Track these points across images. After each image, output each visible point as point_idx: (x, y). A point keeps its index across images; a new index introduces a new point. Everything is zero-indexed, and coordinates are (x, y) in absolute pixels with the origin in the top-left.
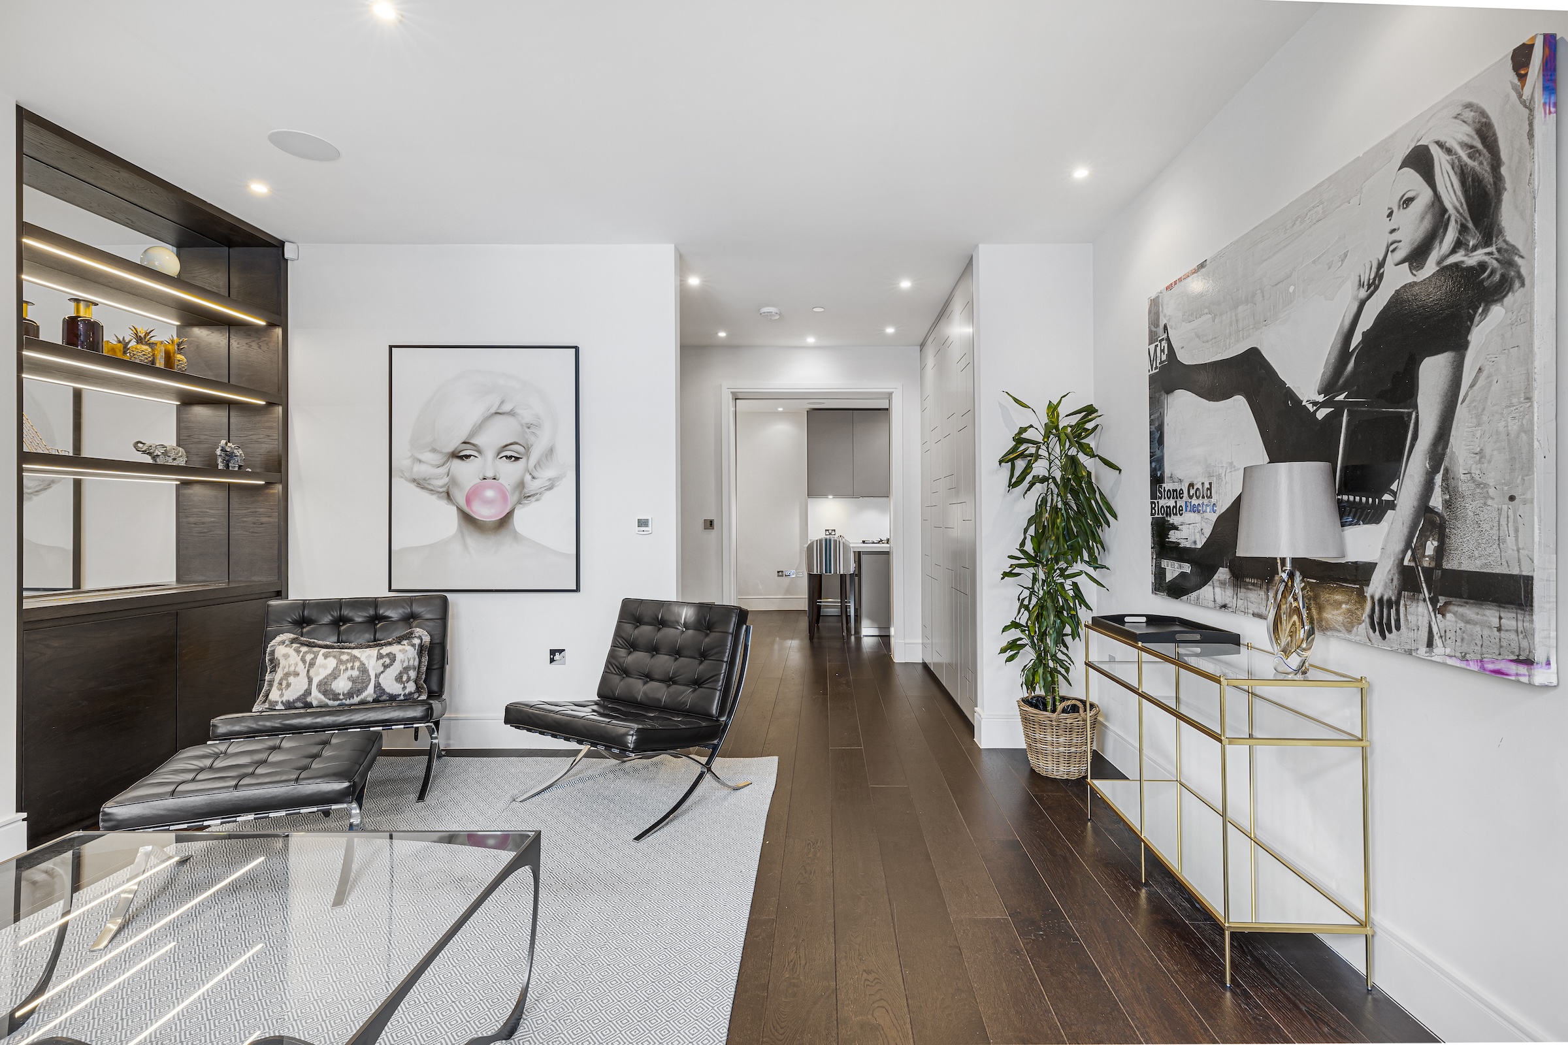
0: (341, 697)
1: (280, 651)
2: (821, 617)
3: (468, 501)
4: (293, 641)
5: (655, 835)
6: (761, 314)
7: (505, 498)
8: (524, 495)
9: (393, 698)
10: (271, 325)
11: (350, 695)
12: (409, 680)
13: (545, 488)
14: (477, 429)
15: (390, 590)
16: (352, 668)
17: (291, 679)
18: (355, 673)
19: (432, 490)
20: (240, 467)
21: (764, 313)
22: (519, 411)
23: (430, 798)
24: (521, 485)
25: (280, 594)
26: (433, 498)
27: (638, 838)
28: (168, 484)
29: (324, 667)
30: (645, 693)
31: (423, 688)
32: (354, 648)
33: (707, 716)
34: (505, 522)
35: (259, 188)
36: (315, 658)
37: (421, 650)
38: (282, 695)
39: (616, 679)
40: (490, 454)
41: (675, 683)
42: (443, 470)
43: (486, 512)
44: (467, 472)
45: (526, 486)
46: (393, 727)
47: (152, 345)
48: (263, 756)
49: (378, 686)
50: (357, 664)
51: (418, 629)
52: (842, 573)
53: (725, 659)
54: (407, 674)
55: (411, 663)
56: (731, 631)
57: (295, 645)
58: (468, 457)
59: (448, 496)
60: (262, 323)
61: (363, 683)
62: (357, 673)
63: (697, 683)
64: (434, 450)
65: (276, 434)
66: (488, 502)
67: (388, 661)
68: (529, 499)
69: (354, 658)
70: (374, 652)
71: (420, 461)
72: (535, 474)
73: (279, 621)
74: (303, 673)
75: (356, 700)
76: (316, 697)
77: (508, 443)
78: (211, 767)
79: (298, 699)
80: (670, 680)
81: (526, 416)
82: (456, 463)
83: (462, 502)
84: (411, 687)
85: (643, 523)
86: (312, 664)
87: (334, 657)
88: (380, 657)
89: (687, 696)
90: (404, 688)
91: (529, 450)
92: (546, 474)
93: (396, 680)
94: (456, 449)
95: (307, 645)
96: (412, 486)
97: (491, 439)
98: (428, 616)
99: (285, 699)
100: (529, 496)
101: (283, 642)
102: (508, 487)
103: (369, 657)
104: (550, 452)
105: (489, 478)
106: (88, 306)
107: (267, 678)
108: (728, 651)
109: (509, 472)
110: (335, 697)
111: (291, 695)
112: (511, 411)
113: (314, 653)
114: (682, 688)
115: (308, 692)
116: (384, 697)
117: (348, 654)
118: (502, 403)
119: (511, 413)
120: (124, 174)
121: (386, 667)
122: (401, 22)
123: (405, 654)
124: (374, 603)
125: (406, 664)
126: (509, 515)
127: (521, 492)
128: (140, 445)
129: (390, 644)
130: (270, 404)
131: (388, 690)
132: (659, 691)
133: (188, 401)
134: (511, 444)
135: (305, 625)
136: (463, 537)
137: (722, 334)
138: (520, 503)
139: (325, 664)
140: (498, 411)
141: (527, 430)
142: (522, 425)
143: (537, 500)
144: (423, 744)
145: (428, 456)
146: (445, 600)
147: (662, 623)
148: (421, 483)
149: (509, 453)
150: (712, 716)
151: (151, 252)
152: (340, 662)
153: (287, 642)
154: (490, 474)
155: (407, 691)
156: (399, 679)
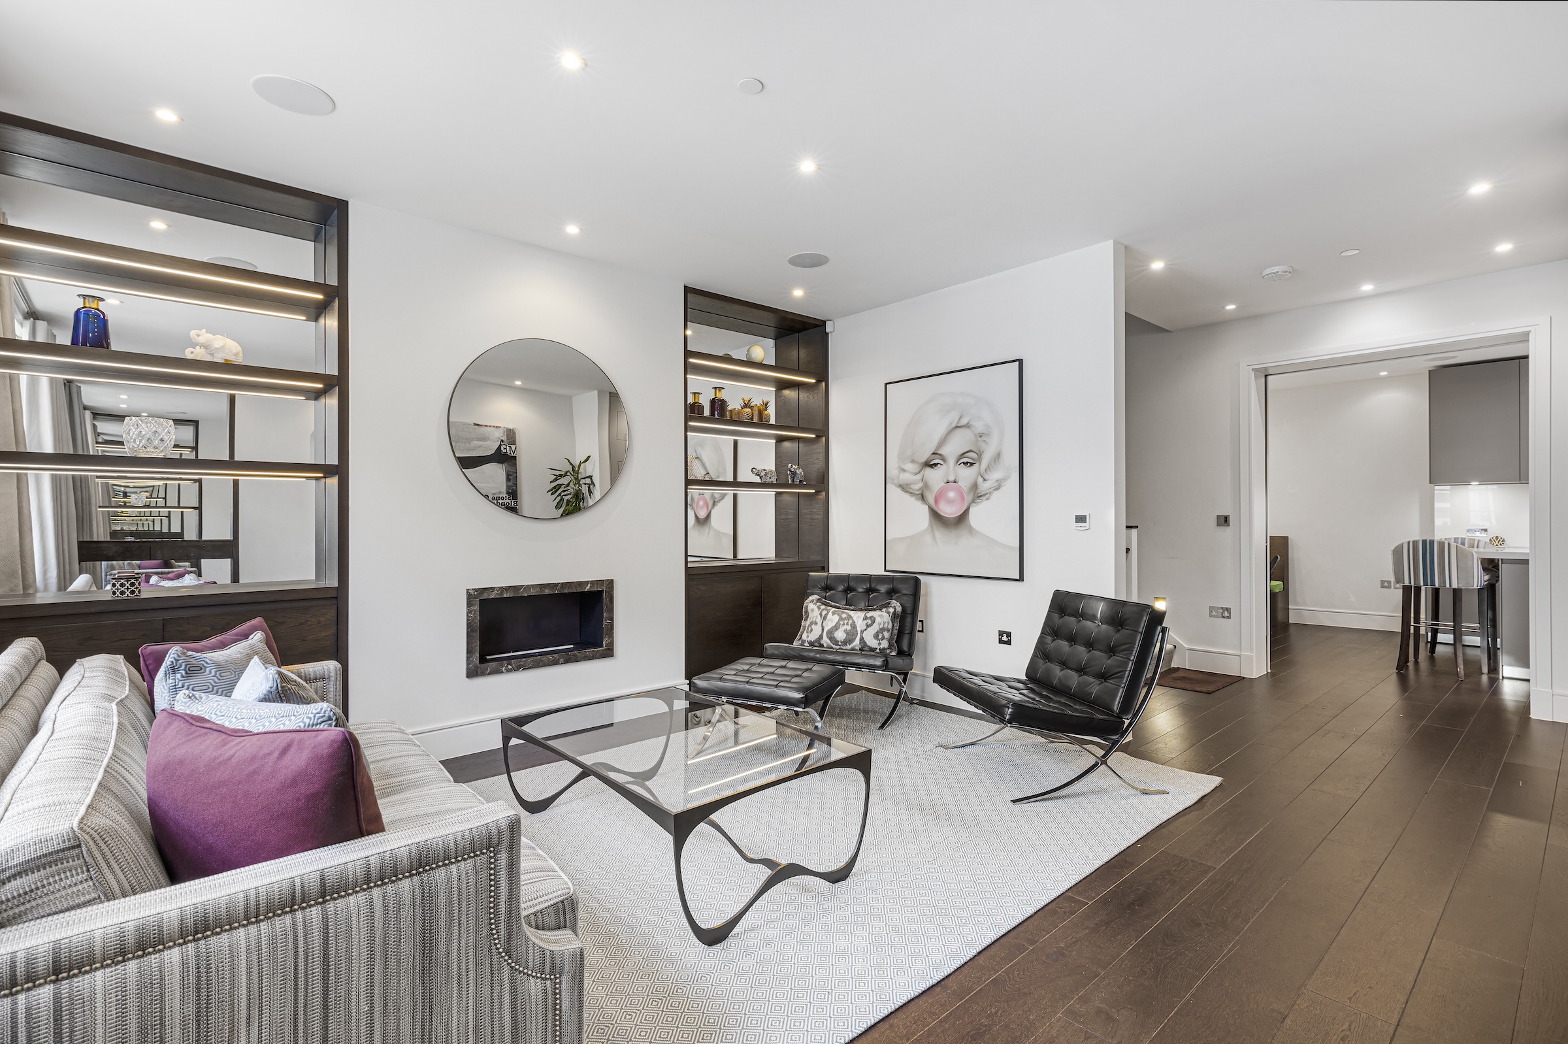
0: (840, 644)
1: (811, 606)
2: (1437, 645)
3: (936, 501)
4: (819, 600)
5: (1032, 804)
6: (1263, 277)
7: (963, 498)
8: (977, 494)
9: (872, 650)
10: (819, 381)
11: (845, 643)
12: (883, 638)
13: (994, 488)
14: (942, 442)
15: (885, 570)
16: (847, 624)
17: (813, 626)
18: (849, 628)
19: (912, 493)
20: (800, 481)
21: (1268, 275)
22: (973, 423)
23: (888, 730)
24: (975, 486)
25: (824, 568)
26: (913, 499)
27: (1014, 801)
28: (770, 493)
29: (831, 620)
30: (1060, 679)
31: (893, 646)
32: (852, 610)
33: (1108, 709)
34: (962, 518)
35: (798, 293)
36: (828, 614)
37: (894, 616)
38: (808, 637)
39: (1041, 662)
40: (951, 461)
41: (1085, 674)
42: (919, 477)
43: (949, 510)
44: (935, 477)
45: (979, 487)
46: (876, 671)
47: (751, 408)
48: (799, 673)
49: (862, 639)
50: (850, 622)
51: (894, 601)
52: (1455, 586)
53: (1132, 658)
54: (882, 633)
55: (886, 625)
56: (1140, 630)
57: (818, 604)
58: (936, 465)
59: (923, 498)
60: (814, 381)
61: (853, 636)
62: (850, 628)
63: (1103, 676)
64: (913, 461)
65: (822, 457)
66: (950, 502)
67: (870, 622)
68: (981, 498)
69: (850, 617)
70: (861, 614)
71: (904, 471)
72: (986, 477)
73: (814, 587)
74: (820, 624)
75: (849, 647)
76: (826, 641)
77: (965, 451)
78: (748, 670)
79: (816, 641)
80: (1081, 670)
81: (979, 426)
82: (928, 470)
83: (931, 500)
84: (885, 644)
85: (1081, 519)
86: (825, 618)
87: (838, 615)
88: (865, 618)
89: (1095, 688)
90: (880, 644)
91: (981, 455)
92: (995, 476)
93: (874, 637)
94: (928, 459)
95: (825, 605)
96: (899, 490)
97: (951, 450)
98: (905, 592)
99: (809, 639)
100: (981, 496)
101: (813, 601)
102: (965, 489)
103: (858, 617)
104: (998, 457)
105: (951, 482)
106: (720, 391)
107: (802, 624)
108: (1135, 649)
109: (966, 475)
110: (836, 643)
111: (813, 637)
112: (968, 423)
113: (827, 610)
114: (1091, 679)
115: (821, 637)
116: (866, 648)
117: (847, 613)
118: (961, 417)
119: (967, 426)
120: (736, 307)
121: (868, 626)
122: (819, 169)
123: (882, 618)
124: (869, 578)
125: (882, 626)
126: (966, 512)
127: (975, 493)
128: (754, 470)
129: (874, 610)
130: (818, 437)
131: (868, 644)
132: (1073, 679)
133: (780, 440)
134: (967, 452)
135: (828, 591)
136: (932, 530)
137: (1231, 307)
138: (974, 502)
139: (833, 619)
140: (958, 425)
141: (980, 439)
142: (976, 435)
143: (987, 499)
144: (894, 690)
145: (910, 467)
146: (917, 582)
147: (1081, 615)
148: (904, 488)
149: (965, 460)
150: (1112, 711)
151: (751, 349)
152: (841, 619)
153: (815, 601)
154: (952, 478)
155: (882, 647)
156: (876, 636)
